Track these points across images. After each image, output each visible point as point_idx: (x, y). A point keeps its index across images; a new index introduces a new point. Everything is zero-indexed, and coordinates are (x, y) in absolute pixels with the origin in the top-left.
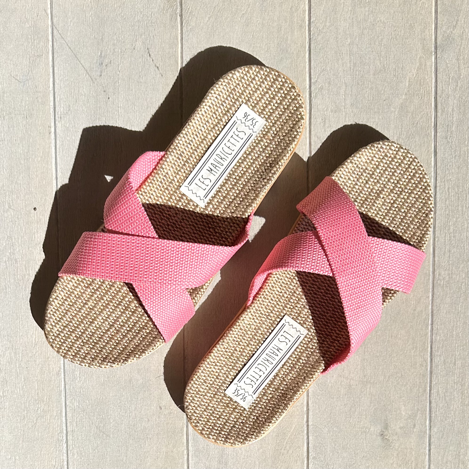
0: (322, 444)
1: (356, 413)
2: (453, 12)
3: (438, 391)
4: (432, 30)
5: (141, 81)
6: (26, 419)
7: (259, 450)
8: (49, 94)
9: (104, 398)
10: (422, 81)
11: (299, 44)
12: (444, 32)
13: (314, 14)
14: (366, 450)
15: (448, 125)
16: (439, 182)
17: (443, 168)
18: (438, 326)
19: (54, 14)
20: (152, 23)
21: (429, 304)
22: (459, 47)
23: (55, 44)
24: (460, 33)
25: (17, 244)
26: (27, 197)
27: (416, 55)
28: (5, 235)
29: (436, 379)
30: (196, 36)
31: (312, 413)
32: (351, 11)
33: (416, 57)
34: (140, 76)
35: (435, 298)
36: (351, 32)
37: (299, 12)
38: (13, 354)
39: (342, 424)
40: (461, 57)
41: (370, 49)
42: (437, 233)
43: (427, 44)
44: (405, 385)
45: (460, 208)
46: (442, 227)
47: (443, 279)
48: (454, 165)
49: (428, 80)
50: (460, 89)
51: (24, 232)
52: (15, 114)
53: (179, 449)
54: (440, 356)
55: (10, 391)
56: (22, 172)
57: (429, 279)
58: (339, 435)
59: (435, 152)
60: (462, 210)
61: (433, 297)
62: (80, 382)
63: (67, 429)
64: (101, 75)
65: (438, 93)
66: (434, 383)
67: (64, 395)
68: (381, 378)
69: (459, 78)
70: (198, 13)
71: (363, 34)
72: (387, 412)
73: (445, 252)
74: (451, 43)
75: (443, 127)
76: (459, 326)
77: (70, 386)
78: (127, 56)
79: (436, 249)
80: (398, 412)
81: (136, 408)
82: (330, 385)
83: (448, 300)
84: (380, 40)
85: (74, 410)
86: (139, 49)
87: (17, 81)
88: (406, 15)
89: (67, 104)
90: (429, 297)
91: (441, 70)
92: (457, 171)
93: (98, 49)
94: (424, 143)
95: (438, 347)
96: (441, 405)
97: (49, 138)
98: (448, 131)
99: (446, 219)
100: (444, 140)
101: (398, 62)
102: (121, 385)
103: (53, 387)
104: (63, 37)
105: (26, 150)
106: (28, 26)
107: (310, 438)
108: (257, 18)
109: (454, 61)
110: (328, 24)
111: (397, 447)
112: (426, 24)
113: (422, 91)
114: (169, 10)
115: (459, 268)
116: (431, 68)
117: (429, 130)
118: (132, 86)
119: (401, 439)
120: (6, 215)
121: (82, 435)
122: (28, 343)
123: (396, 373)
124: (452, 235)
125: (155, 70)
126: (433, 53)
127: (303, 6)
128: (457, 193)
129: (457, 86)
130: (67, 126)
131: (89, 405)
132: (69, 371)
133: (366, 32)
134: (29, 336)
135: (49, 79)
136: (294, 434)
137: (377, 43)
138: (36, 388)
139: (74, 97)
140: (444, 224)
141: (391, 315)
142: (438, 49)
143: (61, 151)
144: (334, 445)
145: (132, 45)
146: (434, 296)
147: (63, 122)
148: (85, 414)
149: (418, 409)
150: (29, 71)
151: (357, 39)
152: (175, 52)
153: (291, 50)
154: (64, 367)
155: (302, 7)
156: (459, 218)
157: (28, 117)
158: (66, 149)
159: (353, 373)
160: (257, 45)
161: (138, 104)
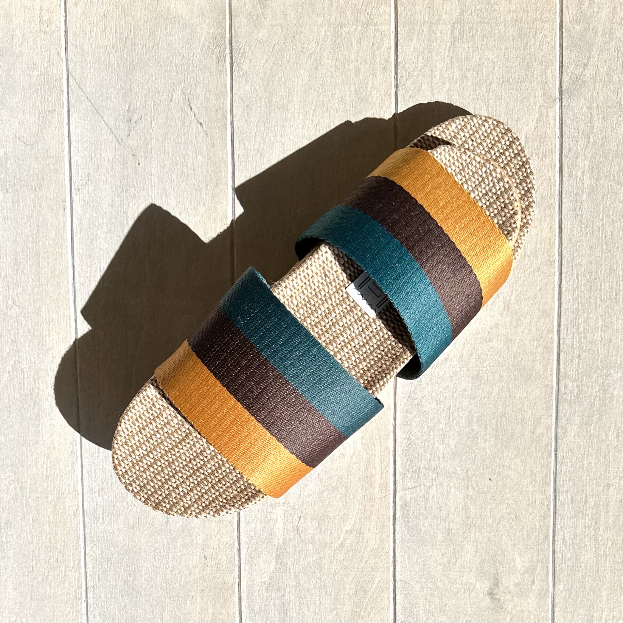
0: (413, 605)
1: (457, 565)
2: (583, 47)
3: (564, 538)
4: (555, 70)
5: (180, 141)
6: (35, 571)
7: (331, 611)
8: (63, 160)
9: (134, 544)
10: (543, 136)
11: (383, 92)
12: (571, 73)
13: (402, 52)
14: (470, 612)
15: (577, 194)
16: (565, 267)
17: (571, 248)
18: (563, 452)
19: (69, 58)
20: (194, 67)
21: (552, 425)
22: (590, 93)
23: (71, 96)
24: (593, 74)
25: (23, 349)
26: (36, 290)
27: (535, 103)
28: (9, 339)
29: (561, 522)
30: (250, 84)
31: (400, 565)
32: (450, 47)
33: (534, 106)
34: (178, 135)
35: (559, 417)
36: (450, 75)
37: (382, 50)
38: (18, 489)
39: (439, 580)
40: (594, 105)
41: (475, 96)
42: (562, 333)
43: (549, 89)
44: (521, 530)
45: (593, 301)
46: (569, 326)
47: (571, 392)
48: (585, 245)
49: (550, 136)
50: (592, 147)
51: (32, 334)
52: (21, 186)
53: (229, 609)
54: (567, 492)
55: (15, 536)
56: (30, 259)
57: (552, 392)
58: (435, 593)
59: (559, 228)
60: (596, 305)
61: (557, 416)
62: (104, 524)
63: (86, 584)
64: (129, 135)
65: (563, 152)
66: (559, 527)
67: (83, 540)
68: (490, 521)
69: (591, 132)
70: (253, 53)
71: (466, 77)
72: (497, 565)
73: (573, 357)
74: (581, 86)
75: (571, 195)
76: (592, 453)
77: (91, 530)
78: (162, 110)
79: (562, 353)
80: (513, 564)
81: (173, 558)
82: (423, 529)
83: (577, 420)
84: (488, 84)
85: (96, 561)
86: (177, 101)
87: (23, 144)
88: (522, 52)
89: (87, 172)
90: (552, 415)
91: (568, 122)
92: (589, 253)
93: (125, 102)
94: (545, 216)
95: (563, 481)
96: (568, 555)
97: (64, 215)
98: (576, 200)
99: (575, 315)
100: (571, 213)
101: (511, 112)
102: (155, 528)
103: (69, 531)
104: (81, 87)
105: (34, 231)
106: (37, 73)
107: (398, 597)
108: (328, 59)
109: (585, 110)
110: (419, 65)
111: (510, 610)
112: (547, 63)
113: (543, 149)
114: (215, 51)
115: (591, 378)
116: (555, 119)
117: (552, 200)
118: (168, 147)
119: (516, 599)
120: (9, 314)
121: (105, 591)
122: (38, 475)
123: (509, 514)
124: (582, 336)
125: (197, 127)
126: (558, 100)
127: (388, 42)
128: (589, 282)
129: (589, 142)
130: (86, 200)
131: (115, 553)
132: (90, 510)
133: (469, 74)
134: (39, 467)
135: (63, 140)
136: (377, 591)
137: (484, 89)
138: (48, 532)
139: (94, 163)
140: (572, 321)
141: (502, 439)
142: (563, 94)
143: (79, 232)
144: (428, 607)
145: (169, 95)
146: (559, 414)
147: (81, 195)
148: (109, 565)
149: (538, 561)
150: (38, 131)
151: (458, 84)
152: (224, 103)
153: (372, 99)
154: (83, 505)
155: (386, 44)
156: (591, 313)
157: (37, 189)
158: (85, 229)
159: (453, 513)
160: (329, 94)
161: (176, 170)
